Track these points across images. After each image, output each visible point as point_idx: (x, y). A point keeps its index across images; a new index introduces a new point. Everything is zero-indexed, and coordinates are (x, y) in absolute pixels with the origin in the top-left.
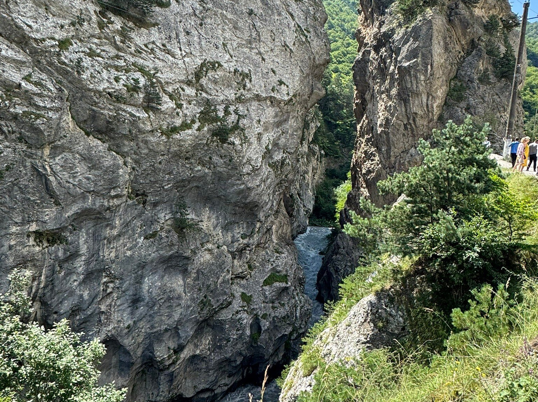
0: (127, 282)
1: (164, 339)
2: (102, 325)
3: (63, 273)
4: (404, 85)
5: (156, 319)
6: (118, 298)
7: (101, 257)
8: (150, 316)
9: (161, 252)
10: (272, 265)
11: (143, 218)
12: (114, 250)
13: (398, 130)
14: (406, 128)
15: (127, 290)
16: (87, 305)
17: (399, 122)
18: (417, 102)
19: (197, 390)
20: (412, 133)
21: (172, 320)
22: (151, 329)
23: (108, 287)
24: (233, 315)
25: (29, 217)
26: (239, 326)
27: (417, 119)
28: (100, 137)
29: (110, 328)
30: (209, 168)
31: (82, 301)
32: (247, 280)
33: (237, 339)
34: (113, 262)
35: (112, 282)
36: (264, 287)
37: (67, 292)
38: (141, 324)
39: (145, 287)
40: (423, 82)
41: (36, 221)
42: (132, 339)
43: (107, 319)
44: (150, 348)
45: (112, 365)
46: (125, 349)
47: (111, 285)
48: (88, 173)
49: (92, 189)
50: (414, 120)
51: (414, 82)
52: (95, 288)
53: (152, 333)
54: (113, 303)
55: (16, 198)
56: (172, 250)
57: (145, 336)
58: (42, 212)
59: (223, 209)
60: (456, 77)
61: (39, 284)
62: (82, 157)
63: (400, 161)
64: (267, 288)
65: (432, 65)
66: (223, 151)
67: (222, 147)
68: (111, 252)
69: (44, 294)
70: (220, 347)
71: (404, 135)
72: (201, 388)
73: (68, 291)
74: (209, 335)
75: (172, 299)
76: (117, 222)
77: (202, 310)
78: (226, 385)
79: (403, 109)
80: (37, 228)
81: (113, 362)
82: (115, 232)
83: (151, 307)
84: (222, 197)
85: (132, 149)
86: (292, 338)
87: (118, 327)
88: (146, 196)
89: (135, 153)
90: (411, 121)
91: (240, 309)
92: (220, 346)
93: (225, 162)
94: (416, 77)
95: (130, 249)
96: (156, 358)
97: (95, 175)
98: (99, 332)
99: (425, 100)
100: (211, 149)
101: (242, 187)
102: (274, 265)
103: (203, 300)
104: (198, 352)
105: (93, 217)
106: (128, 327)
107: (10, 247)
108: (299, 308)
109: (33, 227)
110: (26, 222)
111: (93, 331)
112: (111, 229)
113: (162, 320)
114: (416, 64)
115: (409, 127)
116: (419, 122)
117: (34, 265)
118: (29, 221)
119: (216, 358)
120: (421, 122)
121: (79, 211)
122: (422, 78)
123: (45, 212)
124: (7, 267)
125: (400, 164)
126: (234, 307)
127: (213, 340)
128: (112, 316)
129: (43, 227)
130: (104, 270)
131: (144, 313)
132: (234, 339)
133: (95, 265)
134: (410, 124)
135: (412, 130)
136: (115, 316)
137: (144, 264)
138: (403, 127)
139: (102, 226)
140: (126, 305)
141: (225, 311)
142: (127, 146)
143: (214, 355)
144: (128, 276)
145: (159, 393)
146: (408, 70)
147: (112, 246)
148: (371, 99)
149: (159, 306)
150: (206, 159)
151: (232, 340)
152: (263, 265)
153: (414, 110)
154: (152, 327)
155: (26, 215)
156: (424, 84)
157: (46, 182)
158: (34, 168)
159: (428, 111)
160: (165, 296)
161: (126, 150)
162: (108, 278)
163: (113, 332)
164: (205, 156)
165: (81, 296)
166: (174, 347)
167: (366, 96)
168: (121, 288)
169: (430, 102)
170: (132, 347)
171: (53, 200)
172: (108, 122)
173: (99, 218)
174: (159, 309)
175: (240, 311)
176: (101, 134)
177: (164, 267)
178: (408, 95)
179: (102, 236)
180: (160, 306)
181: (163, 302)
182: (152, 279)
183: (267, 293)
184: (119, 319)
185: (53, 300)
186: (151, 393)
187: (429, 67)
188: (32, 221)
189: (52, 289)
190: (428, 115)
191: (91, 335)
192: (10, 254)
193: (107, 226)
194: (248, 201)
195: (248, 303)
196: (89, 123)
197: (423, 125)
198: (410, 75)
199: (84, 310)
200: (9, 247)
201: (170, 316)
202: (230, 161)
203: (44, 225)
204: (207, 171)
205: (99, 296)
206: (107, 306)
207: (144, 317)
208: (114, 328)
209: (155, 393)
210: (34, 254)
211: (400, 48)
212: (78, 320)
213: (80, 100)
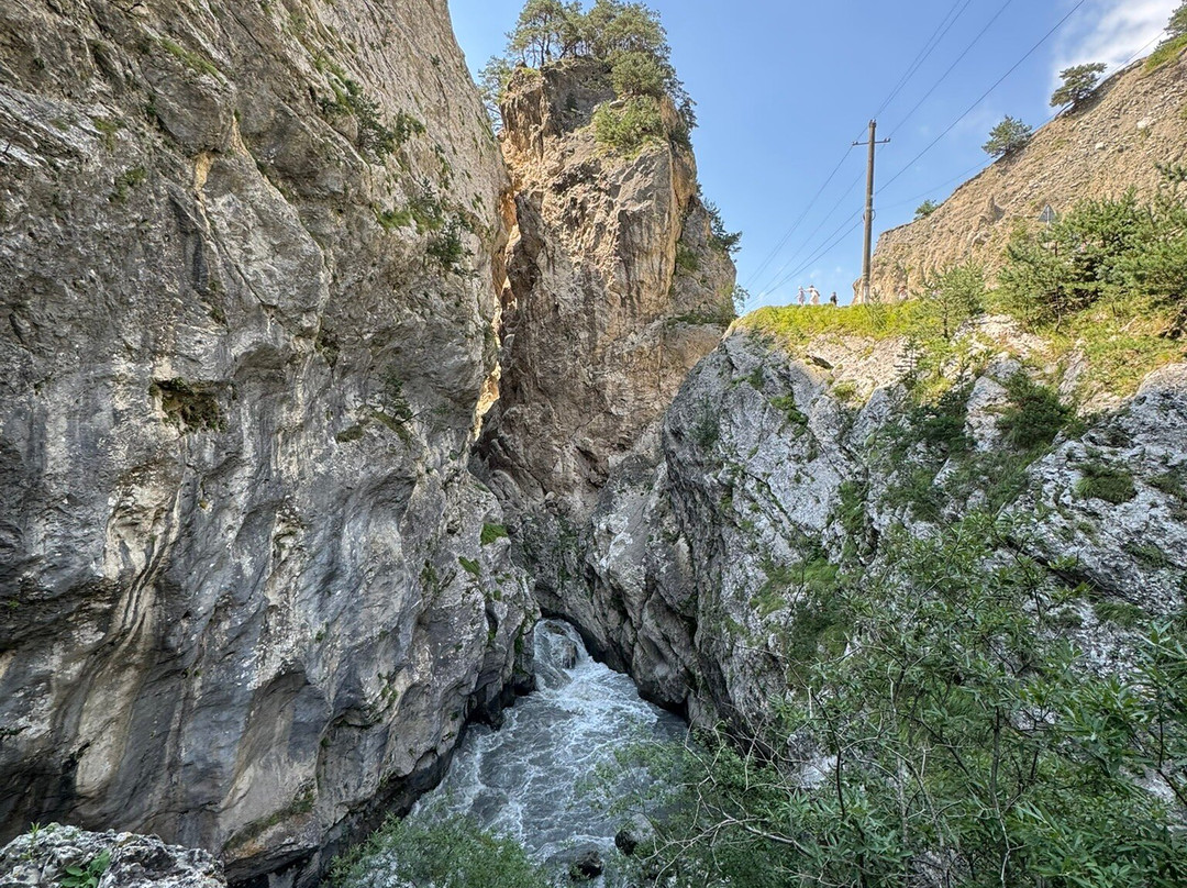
0: (321, 533)
1: (378, 655)
2: (270, 641)
3: (209, 506)
4: (628, 238)
5: (361, 616)
6: (303, 571)
7: (275, 473)
8: (351, 609)
9: (374, 469)
10: (485, 509)
11: (328, 396)
12: (294, 459)
13: (611, 306)
14: (623, 304)
15: (319, 552)
16: (249, 590)
17: (615, 294)
18: (645, 265)
19: (417, 756)
20: (632, 312)
21: (390, 613)
22: (352, 640)
23: (283, 546)
24: (463, 596)
25: (156, 341)
26: (474, 615)
27: (643, 291)
28: (280, 184)
29: (290, 643)
30: (422, 315)
31: (241, 580)
32: (459, 535)
33: (473, 641)
34: (296, 485)
35: (291, 534)
36: (485, 547)
37: (215, 559)
38: (337, 629)
39: (346, 544)
40: (658, 236)
41: (171, 355)
42: (324, 667)
43: (281, 623)
44: (351, 683)
45: (275, 739)
46: (313, 690)
47: (289, 542)
48: (270, 260)
49: (275, 302)
50: (638, 293)
51: (646, 236)
52: (262, 548)
53: (355, 647)
54: (293, 585)
55: (137, 276)
56: (391, 464)
57: (342, 655)
58: (187, 332)
59: (429, 400)
60: (681, 239)
61: (167, 533)
62: (261, 218)
63: (613, 353)
64: (488, 547)
65: (669, 214)
66: (446, 285)
67: (445, 276)
68: (290, 463)
69: (171, 562)
70: (445, 663)
71: (619, 314)
72: (423, 750)
73: (218, 555)
74: (424, 644)
75: (390, 568)
76: (300, 395)
77: (425, 589)
78: (450, 735)
79: (624, 276)
80: (175, 374)
81: (278, 730)
82: (298, 417)
83: (354, 591)
84: (433, 376)
85: (338, 233)
86: (525, 631)
87: (304, 640)
88: (336, 348)
89: (343, 244)
90: (633, 294)
91: (470, 585)
92: (446, 659)
93: (447, 307)
94: (649, 228)
95: (320, 459)
96: (365, 699)
97: (284, 270)
98: (264, 658)
99: (656, 263)
100: (429, 277)
101: (466, 358)
102: (488, 509)
103: (424, 570)
104: (417, 677)
105: (264, 373)
106: (319, 638)
107: (117, 416)
108: (524, 580)
109: (165, 371)
110: (149, 352)
111: (250, 657)
112: (290, 410)
113: (371, 616)
114: (649, 211)
115: (628, 302)
116: (645, 295)
117: (165, 476)
118: (155, 353)
119: (445, 684)
120: (648, 296)
121: (253, 349)
122: (658, 230)
123: (194, 333)
124: (111, 473)
125: (613, 357)
126: (459, 584)
127: (433, 651)
128: (291, 615)
129: (189, 373)
130: (278, 505)
131: (342, 605)
132: (468, 641)
133: (265, 492)
134: (631, 298)
135: (633, 308)
136: (296, 616)
137: (349, 492)
138: (619, 301)
139: (275, 400)
140: (312, 589)
141: (446, 592)
142: (334, 224)
143: (438, 679)
144: (322, 519)
145: (361, 780)
146: (637, 217)
147: (290, 451)
148: (548, 264)
149: (365, 586)
150: (419, 296)
151: (464, 644)
152: (472, 511)
153: (641, 276)
154: (355, 634)
155: (151, 333)
156: (659, 239)
157: (196, 254)
158: (175, 206)
159: (660, 279)
160: (378, 565)
161: (328, 231)
162: (285, 525)
163: (296, 652)
164: (418, 289)
165: (239, 568)
166: (389, 673)
167: (538, 261)
168: (309, 547)
169: (663, 268)
170: (326, 683)
171: (209, 307)
172: (311, 153)
173: (273, 378)
174: (367, 593)
175: (472, 588)
176: (285, 178)
177: (372, 503)
178: (634, 255)
179: (276, 425)
180: (369, 585)
181: (374, 578)
182: (353, 528)
183: (490, 557)
184: (303, 621)
185: (190, 579)
186: (341, 786)
187: (666, 215)
188: (162, 353)
189: (189, 549)
190: (659, 285)
191: (246, 669)
192: (120, 435)
193: (283, 400)
194: (468, 387)
195: (477, 574)
196: (265, 142)
197: (650, 300)
198: (640, 225)
199: (242, 604)
200: (114, 415)
201: (385, 606)
202: (457, 305)
203: (192, 368)
204: (418, 319)
205: (266, 570)
206: (281, 593)
207: (341, 613)
208: (297, 643)
209: (353, 783)
210: (168, 445)
211: (620, 186)
212: (227, 631)
213: (260, 77)
